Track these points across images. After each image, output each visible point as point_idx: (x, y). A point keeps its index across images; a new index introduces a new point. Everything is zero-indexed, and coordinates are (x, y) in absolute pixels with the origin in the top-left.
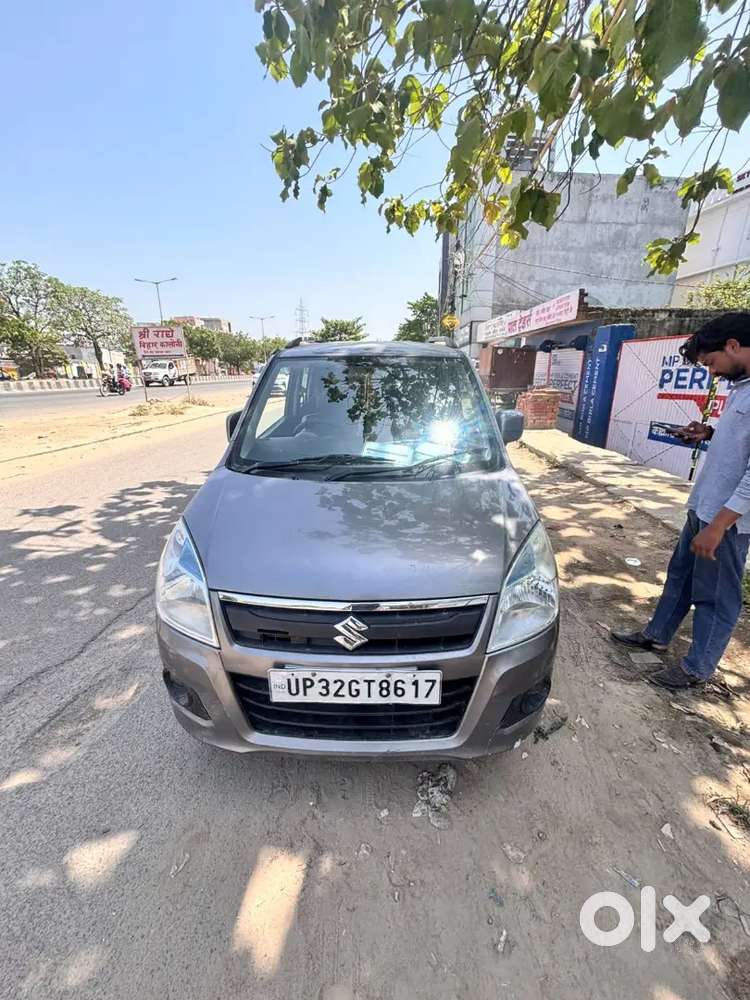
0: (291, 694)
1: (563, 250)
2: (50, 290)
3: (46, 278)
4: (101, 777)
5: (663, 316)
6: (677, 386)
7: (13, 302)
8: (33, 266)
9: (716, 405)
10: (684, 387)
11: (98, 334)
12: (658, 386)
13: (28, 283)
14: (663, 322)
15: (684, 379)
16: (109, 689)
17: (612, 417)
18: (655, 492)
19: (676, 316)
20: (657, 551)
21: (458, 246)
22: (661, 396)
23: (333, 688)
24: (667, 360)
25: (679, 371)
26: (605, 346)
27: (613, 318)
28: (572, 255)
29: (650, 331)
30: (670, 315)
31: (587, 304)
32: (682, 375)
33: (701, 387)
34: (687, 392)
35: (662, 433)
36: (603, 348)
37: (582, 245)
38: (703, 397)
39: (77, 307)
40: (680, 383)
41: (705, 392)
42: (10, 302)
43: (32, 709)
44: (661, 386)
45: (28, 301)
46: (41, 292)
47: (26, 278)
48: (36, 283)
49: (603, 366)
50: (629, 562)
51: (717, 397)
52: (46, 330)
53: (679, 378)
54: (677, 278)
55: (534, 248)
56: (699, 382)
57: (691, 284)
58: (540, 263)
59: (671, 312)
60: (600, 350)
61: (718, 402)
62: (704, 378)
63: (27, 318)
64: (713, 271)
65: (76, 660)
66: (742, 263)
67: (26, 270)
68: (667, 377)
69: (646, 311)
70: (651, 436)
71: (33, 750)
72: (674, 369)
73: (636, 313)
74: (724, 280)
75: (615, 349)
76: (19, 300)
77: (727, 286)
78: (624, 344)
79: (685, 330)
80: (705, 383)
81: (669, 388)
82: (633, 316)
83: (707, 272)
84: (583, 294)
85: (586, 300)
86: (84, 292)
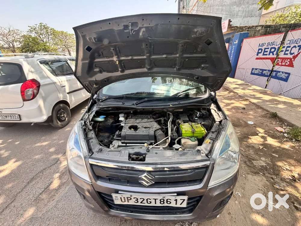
0: (122, 202)
1: (221, 6)
2: (52, 32)
3: (50, 28)
4: (59, 216)
5: (259, 28)
6: (264, 55)
7: (41, 37)
8: (45, 25)
9: (278, 61)
10: (266, 55)
11: (68, 47)
12: (256, 55)
13: (45, 30)
14: (259, 30)
15: (267, 52)
16: (66, 176)
17: (237, 67)
18: (254, 95)
19: (264, 28)
20: (260, 118)
21: (184, 7)
22: (257, 59)
23: (140, 201)
24: (261, 45)
25: (265, 49)
26: (237, 41)
27: (241, 30)
28: (224, 8)
29: (254, 34)
30: (262, 28)
31: (231, 25)
32: (266, 50)
33: (273, 54)
34: (268, 56)
35: (256, 72)
36: (236, 42)
37: (228, 4)
38: (274, 58)
39: (61, 38)
40: (265, 53)
41: (275, 56)
42: (40, 37)
43: (39, 185)
44: (257, 55)
45: (46, 37)
46: (49, 33)
47: (44, 29)
48: (47, 30)
49: (236, 49)
50: (249, 123)
51: (279, 58)
52: (52, 46)
53: (265, 52)
54: (262, 14)
55: (210, 6)
56: (273, 53)
57: (267, 16)
58: (213, 11)
59: (262, 26)
60: (235, 43)
61: (279, 60)
62: (275, 51)
63: (46, 42)
64: (275, 11)
65: (56, 165)
66: (287, 7)
67: (43, 26)
68: (260, 51)
69: (253, 26)
70: (252, 74)
71: (38, 202)
72: (263, 48)
73: (249, 28)
74: (280, 13)
75: (241, 42)
76: (43, 36)
77: (281, 16)
78: (244, 40)
79: (267, 33)
80: (275, 53)
81: (261, 55)
82: (248, 29)
83: (273, 11)
84: (230, 21)
85: (231, 23)
86: (62, 32)
